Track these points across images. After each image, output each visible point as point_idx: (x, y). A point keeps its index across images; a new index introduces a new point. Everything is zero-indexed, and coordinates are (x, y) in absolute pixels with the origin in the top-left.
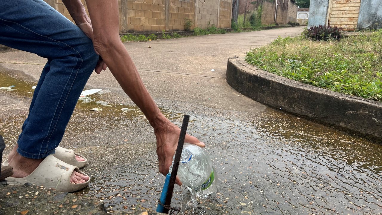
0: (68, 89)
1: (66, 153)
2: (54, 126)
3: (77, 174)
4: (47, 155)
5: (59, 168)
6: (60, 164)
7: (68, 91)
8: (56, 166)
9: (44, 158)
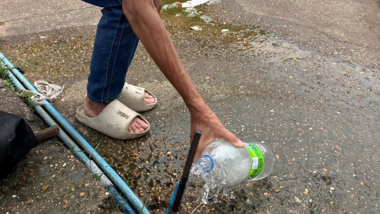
0: (116, 44)
1: (136, 94)
2: (110, 78)
3: (138, 121)
4: (111, 100)
5: (120, 116)
6: (122, 111)
7: (117, 46)
8: (118, 113)
9: (108, 104)
